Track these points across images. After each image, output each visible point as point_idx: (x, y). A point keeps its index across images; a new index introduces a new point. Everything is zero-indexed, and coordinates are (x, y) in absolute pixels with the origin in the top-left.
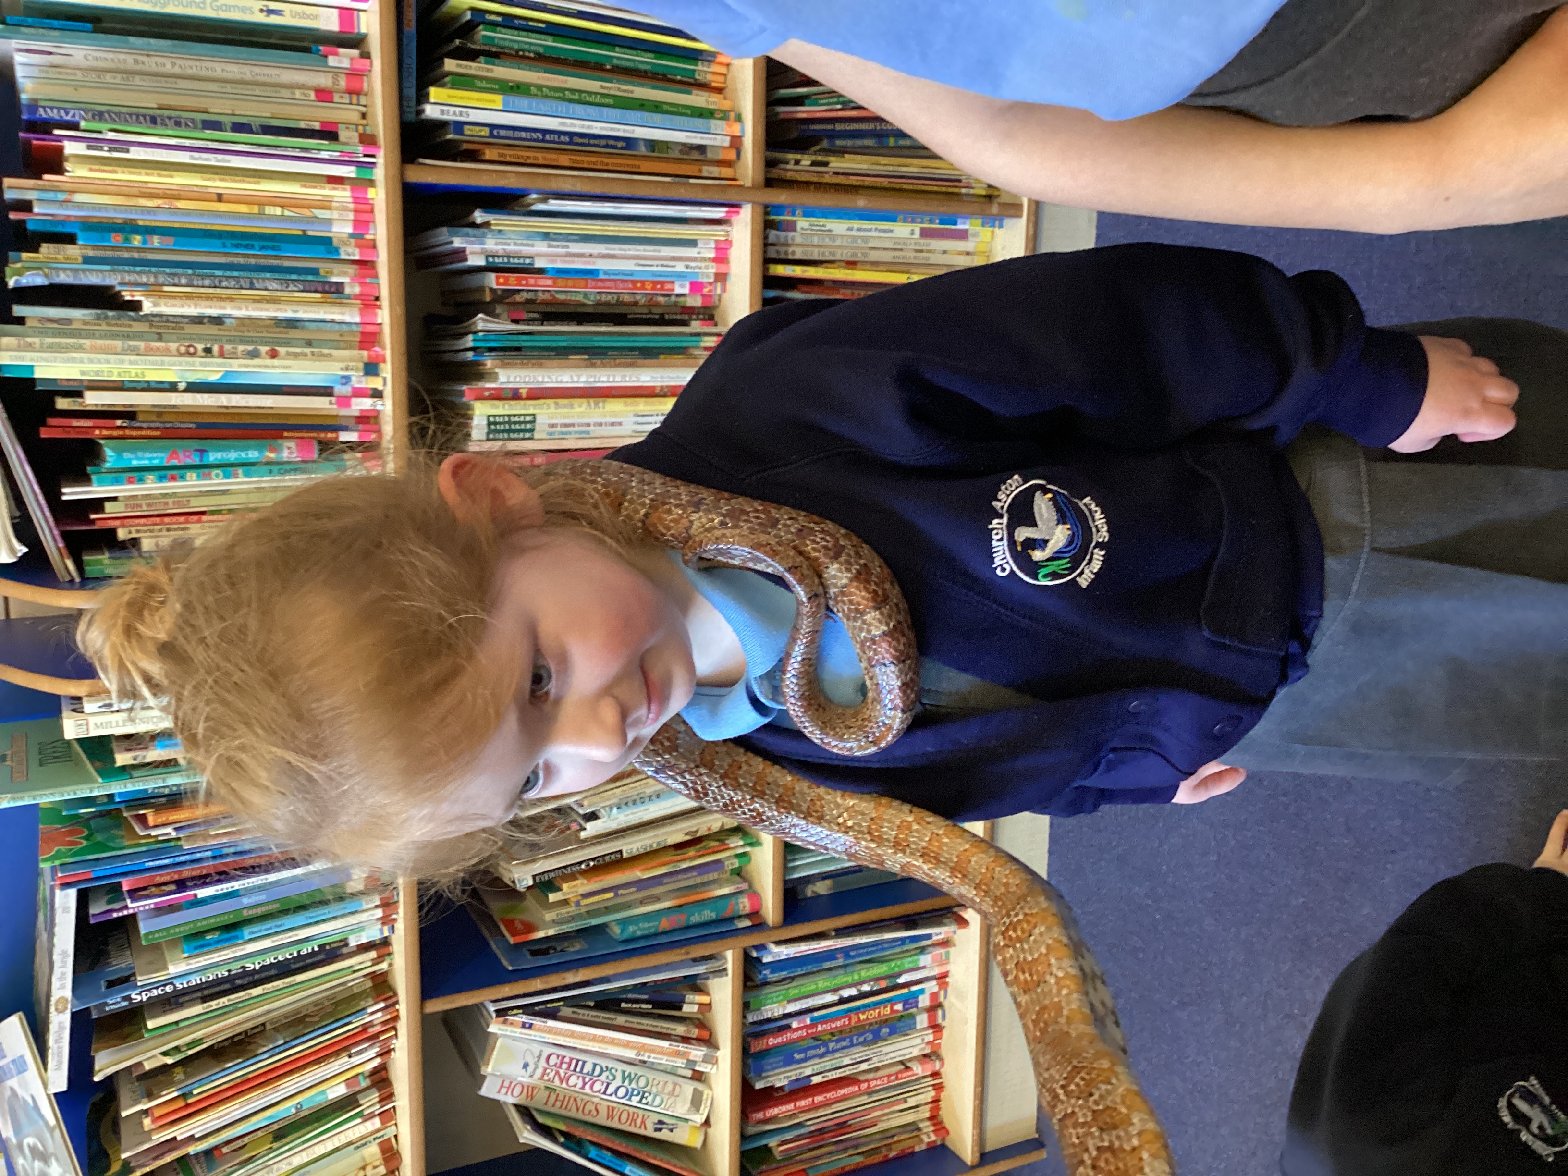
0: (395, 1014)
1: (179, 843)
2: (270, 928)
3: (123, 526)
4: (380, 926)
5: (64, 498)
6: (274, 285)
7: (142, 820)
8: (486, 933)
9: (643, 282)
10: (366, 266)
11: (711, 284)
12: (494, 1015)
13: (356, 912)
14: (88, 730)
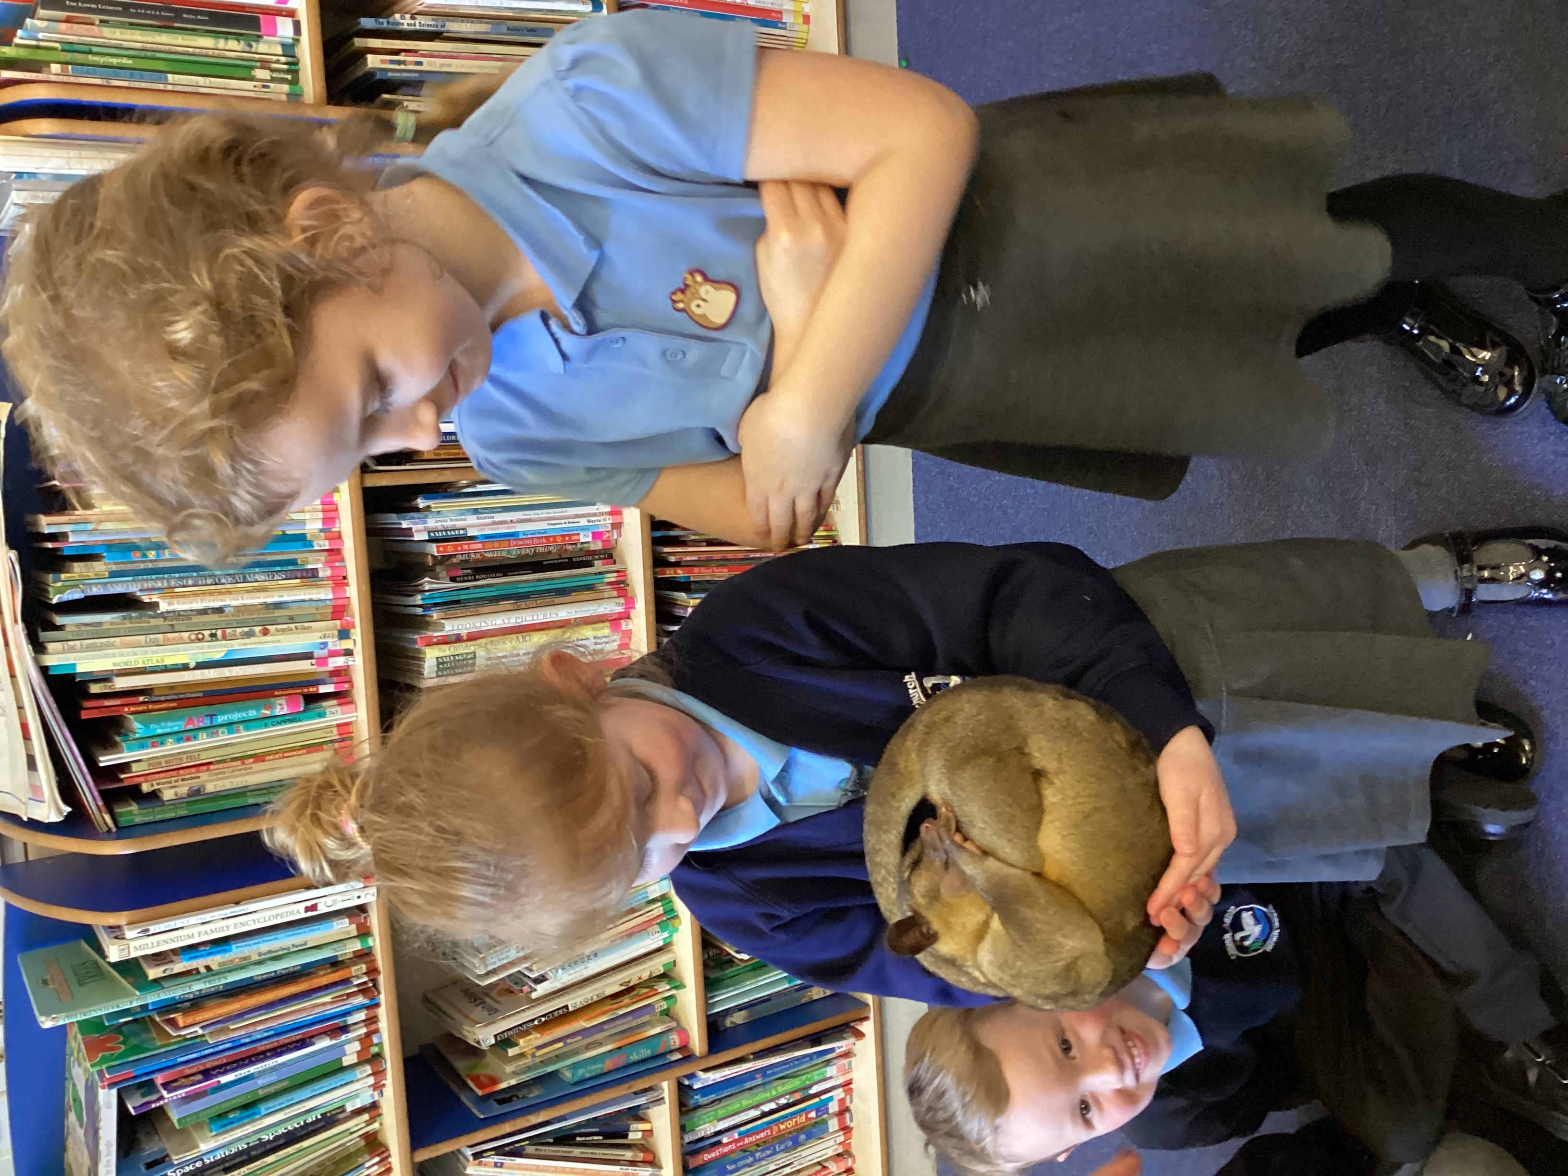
0: (388, 1166)
1: (203, 1039)
2: (282, 1103)
3: (146, 781)
4: (371, 1092)
5: (101, 765)
6: (262, 577)
7: (173, 1023)
8: (456, 1089)
9: (554, 537)
10: (335, 553)
11: (608, 532)
12: (471, 1158)
13: (352, 1082)
14: (129, 952)
